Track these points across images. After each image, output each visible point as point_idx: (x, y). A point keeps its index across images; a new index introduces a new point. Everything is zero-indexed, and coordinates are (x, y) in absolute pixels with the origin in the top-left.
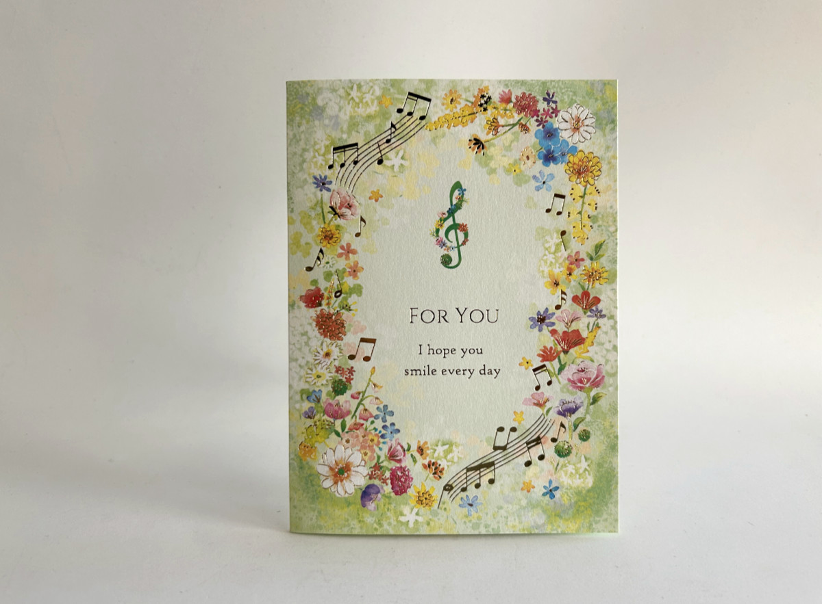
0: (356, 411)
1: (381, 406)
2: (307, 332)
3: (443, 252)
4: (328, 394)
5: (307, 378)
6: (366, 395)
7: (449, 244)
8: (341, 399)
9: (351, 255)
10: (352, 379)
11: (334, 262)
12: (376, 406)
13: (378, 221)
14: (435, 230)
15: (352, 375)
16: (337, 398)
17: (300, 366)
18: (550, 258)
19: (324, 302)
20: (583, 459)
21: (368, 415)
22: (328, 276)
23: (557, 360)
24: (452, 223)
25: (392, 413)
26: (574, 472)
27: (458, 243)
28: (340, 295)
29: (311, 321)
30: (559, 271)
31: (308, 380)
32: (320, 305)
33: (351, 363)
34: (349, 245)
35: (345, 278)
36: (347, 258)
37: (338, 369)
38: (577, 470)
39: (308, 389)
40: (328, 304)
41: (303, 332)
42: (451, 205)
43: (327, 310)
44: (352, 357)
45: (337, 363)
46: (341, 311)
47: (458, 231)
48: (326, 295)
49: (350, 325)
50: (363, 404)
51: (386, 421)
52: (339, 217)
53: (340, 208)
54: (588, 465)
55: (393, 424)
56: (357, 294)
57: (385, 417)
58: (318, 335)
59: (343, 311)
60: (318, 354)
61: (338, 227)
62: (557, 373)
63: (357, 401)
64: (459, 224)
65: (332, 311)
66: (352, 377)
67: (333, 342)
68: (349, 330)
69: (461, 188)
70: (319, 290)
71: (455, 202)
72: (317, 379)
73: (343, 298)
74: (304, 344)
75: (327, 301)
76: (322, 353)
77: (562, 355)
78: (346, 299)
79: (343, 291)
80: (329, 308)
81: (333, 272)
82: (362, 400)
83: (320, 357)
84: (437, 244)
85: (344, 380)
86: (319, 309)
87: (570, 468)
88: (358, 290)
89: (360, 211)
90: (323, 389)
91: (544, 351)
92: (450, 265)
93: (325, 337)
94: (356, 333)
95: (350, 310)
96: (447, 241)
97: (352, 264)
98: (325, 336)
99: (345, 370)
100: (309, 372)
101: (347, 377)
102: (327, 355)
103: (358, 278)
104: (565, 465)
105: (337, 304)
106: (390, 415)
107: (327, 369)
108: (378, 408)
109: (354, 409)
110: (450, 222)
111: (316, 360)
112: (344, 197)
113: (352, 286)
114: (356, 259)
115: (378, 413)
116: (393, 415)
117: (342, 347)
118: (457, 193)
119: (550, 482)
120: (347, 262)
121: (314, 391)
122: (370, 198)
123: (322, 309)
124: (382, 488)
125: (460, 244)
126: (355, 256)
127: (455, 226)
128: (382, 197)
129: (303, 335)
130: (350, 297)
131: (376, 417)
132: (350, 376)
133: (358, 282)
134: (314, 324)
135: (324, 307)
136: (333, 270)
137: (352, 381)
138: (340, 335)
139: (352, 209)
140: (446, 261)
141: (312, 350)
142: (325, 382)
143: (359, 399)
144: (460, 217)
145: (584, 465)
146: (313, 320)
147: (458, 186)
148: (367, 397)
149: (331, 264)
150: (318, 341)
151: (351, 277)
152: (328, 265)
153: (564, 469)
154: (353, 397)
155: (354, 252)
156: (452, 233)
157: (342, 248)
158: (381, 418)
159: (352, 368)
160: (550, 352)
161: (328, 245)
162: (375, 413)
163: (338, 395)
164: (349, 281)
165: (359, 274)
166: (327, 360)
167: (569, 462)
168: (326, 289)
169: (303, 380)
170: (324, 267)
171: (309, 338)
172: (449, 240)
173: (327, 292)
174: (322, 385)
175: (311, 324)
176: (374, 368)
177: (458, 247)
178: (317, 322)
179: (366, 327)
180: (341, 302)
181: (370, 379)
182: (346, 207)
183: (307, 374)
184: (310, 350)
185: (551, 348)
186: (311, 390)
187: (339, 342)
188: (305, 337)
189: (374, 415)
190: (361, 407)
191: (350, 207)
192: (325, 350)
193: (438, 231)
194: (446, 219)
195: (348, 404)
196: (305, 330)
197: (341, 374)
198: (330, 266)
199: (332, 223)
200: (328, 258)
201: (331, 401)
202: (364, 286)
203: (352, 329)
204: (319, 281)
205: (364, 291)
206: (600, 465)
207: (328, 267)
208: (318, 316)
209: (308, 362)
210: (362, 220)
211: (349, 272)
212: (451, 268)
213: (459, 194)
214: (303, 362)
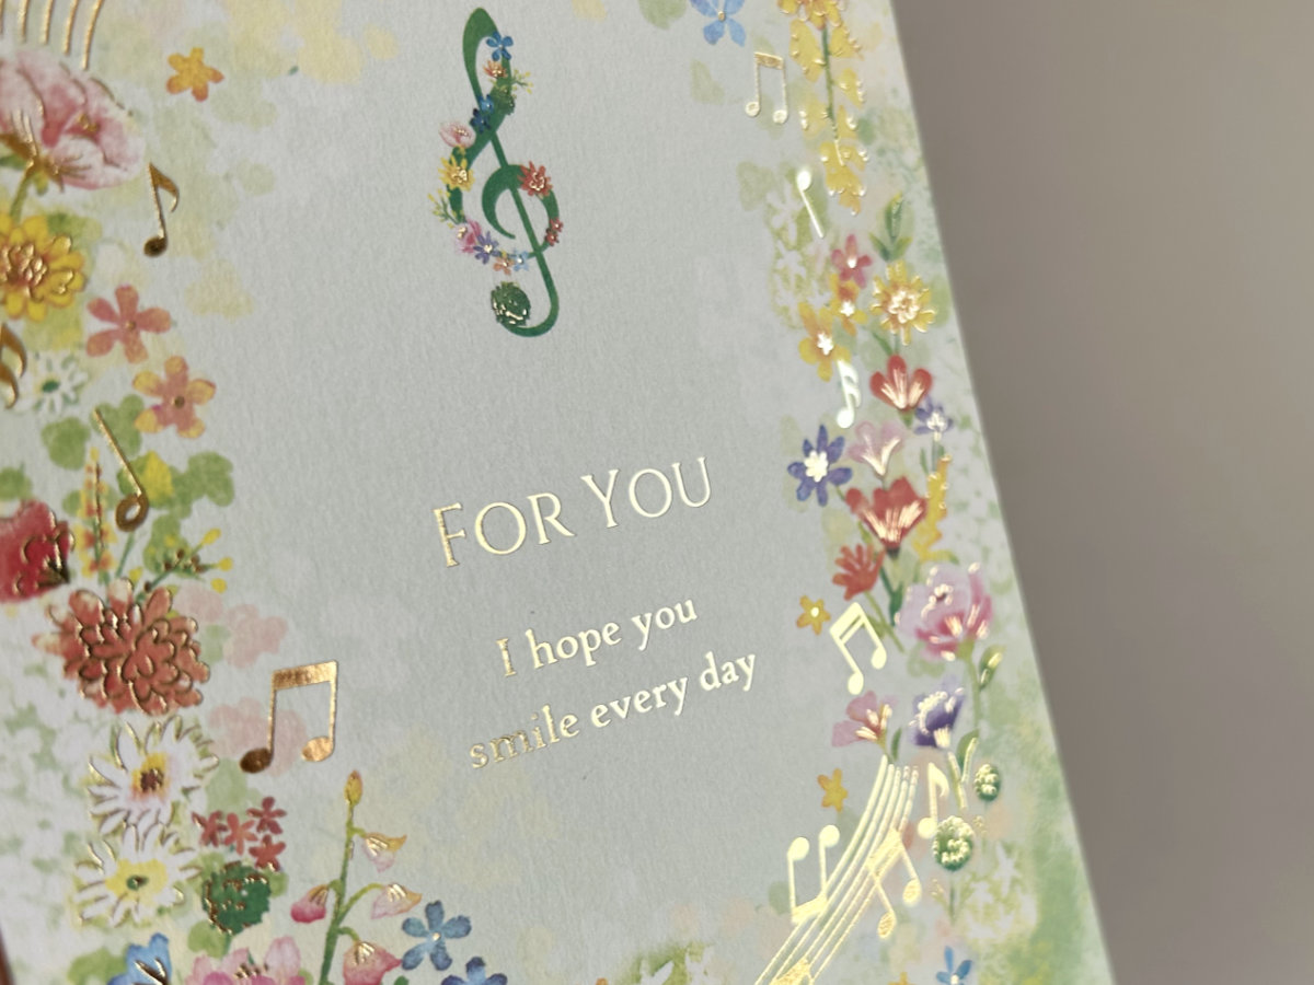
0: (326, 968)
1: (418, 913)
2: (32, 709)
3: (492, 278)
4: (197, 940)
5: (84, 904)
6: (350, 891)
7: (505, 245)
8: (255, 941)
9: (146, 337)
10: (281, 846)
11: (80, 377)
12: (400, 919)
13: (227, 177)
14: (446, 196)
15: (276, 829)
16: (240, 941)
17: (40, 864)
19: (78, 560)
20: (1000, 852)
21: (379, 965)
22: (66, 443)
23: (879, 583)
24: (495, 165)
25: (463, 926)
26: (990, 899)
27: (533, 238)
28: (138, 521)
29: (37, 656)
31: (90, 912)
32: (64, 575)
33: (260, 784)
34: (126, 294)
35: (143, 435)
36: (134, 352)
37: (212, 830)
38: (995, 891)
39: (104, 952)
40: (98, 564)
41: (12, 713)
42: (479, 97)
43: (101, 592)
44: (255, 762)
45: (200, 804)
46: (164, 583)
47: (522, 193)
48: (78, 526)
49: (216, 632)
50: (347, 931)
51: (448, 962)
52: (59, 179)
53: (50, 135)
54: (1017, 866)
55: (476, 964)
56: (212, 495)
57: (440, 946)
58: (89, 708)
59: (172, 579)
60: (107, 791)
61: (59, 222)
62: (888, 621)
63: (320, 928)
64: (519, 169)
65: (122, 592)
66: (275, 839)
67: (163, 719)
68: (218, 655)
69: (494, 32)
70: (39, 512)
71: (487, 85)
72: (132, 894)
73: (158, 524)
74: (29, 765)
75: (91, 554)
76: (127, 780)
77: (888, 563)
78: (169, 527)
79: (151, 495)
80: (105, 579)
81: (85, 421)
82: (338, 917)
83: (123, 796)
84: (466, 249)
85: (248, 860)
86: (60, 596)
87: (981, 895)
88: (211, 478)
89: (140, 145)
90: (167, 927)
91: (847, 565)
92: (530, 324)
93: (119, 709)
94: (252, 656)
95: (199, 567)
96: (495, 235)
97: (162, 375)
98: (121, 703)
99: (243, 820)
100: (88, 875)
101: (258, 844)
102: (150, 782)
103: (203, 430)
104: (967, 891)
105: (136, 558)
106: (457, 936)
107: (163, 839)
108: (406, 926)
109: (320, 961)
110: (486, 163)
111: (104, 818)
112: (57, 91)
113: (183, 467)
114: (174, 352)
115: (411, 942)
116: (468, 930)
117: (206, 732)
118: (484, 52)
119: (949, 955)
120: (137, 368)
121: (133, 949)
122: (172, 86)
123: (78, 594)
125: (540, 241)
126: (167, 337)
127: (510, 177)
128: (217, 77)
129: (13, 725)
130: (187, 512)
131: (410, 961)
132: (267, 840)
133: (204, 444)
134: (57, 664)
135: (83, 578)
136: (83, 413)
137: (280, 858)
138: (184, 683)
139: (106, 138)
140: (510, 301)
141: (75, 782)
142: (170, 897)
143: (329, 916)
144: (518, 138)
145: (1006, 869)
146: (49, 649)
147: (480, 26)
148: (355, 899)
149: (65, 387)
150: (96, 732)
151: (172, 430)
152: (56, 396)
153: (968, 901)
154: (299, 916)
155: (156, 321)
156: (505, 201)
157: (100, 309)
158: (426, 956)
159: (268, 802)
160: (860, 561)
161: (36, 310)
162: (400, 946)
163: (237, 931)
164: (168, 449)
165: (199, 411)
166: (152, 801)
167: (975, 878)
168: (72, 501)
169: (70, 919)
170: (38, 406)
171: (49, 734)
172: (502, 231)
173: (81, 512)
174: (161, 911)
175: (41, 670)
176: (355, 776)
177: (537, 252)
178: (66, 654)
179: (283, 626)
180: (154, 543)
181: (350, 823)
182: (77, 131)
183: (82, 888)
184: (66, 780)
185: (859, 548)
186: (117, 951)
187: (187, 714)
188: (29, 738)
189: (399, 956)
190: (343, 944)
191: (92, 130)
192: (137, 764)
193: (456, 198)
194: (471, 154)
195: (288, 950)
196: (23, 705)
197: (228, 841)
198: (66, 399)
199: (27, 210)
200: (49, 366)
201: (214, 965)
202: (233, 460)
203: (228, 647)
204: (28, 473)
205: (237, 476)
206: (1040, 855)
207: (55, 409)
208: (65, 630)
209: (70, 838)
210: (159, 180)
211: (156, 409)
212: (535, 332)
213: (495, 57)
214: (51, 846)
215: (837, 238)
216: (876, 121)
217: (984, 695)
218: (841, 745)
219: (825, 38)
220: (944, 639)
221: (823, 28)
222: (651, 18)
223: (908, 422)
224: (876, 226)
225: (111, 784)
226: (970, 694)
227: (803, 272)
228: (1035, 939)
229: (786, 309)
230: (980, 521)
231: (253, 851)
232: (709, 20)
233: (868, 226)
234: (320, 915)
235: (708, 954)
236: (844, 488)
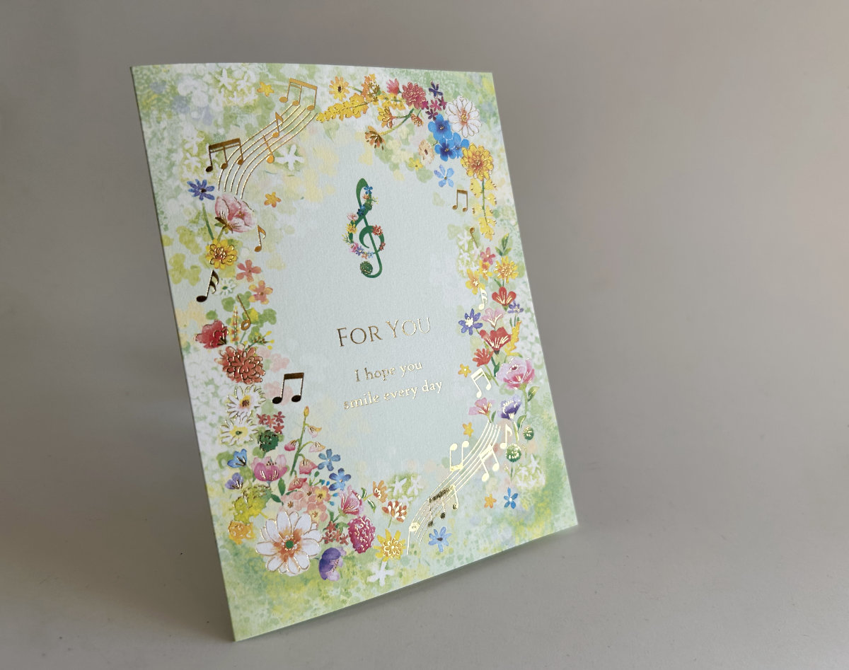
0: (294, 466)
1: (324, 452)
2: (213, 379)
3: (360, 260)
4: (255, 452)
5: (223, 438)
6: (303, 442)
7: (366, 250)
8: (273, 455)
9: (253, 275)
10: (283, 427)
11: (234, 286)
12: (318, 453)
13: (281, 229)
14: (348, 235)
15: (282, 422)
16: (268, 454)
17: (211, 424)
18: (465, 255)
19: (229, 338)
20: (532, 458)
21: (311, 467)
22: (228, 304)
23: (491, 362)
24: (365, 226)
25: (338, 458)
26: (527, 474)
27: (375, 248)
28: (248, 327)
29: (215, 364)
30: (475, 269)
31: (224, 440)
32: (225, 342)
33: (278, 407)
34: (248, 262)
35: (251, 303)
36: (250, 279)
37: (262, 419)
38: (529, 471)
39: (227, 452)
40: (235, 339)
41: (207, 381)
42: (360, 206)
43: (235, 347)
44: (277, 400)
45: (259, 412)
46: (253, 346)
47: (373, 234)
48: (230, 328)
49: (268, 361)
50: (301, 455)
51: (332, 469)
52: (232, 230)
53: (230, 218)
54: (538, 464)
55: (341, 470)
56: (270, 321)
57: (330, 463)
58: (229, 380)
59: (256, 345)
60: (232, 405)
61: (231, 242)
62: (493, 375)
63: (293, 453)
64: (372, 227)
65: (241, 348)
66: (281, 425)
67: (250, 386)
68: (268, 368)
69: (367, 186)
70: (220, 323)
71: (363, 202)
72: (237, 436)
73: (253, 328)
74: (211, 395)
75: (233, 336)
76: (238, 403)
77: (494, 356)
78: (256, 330)
79: (252, 320)
80: (237, 344)
81: (234, 298)
82: (299, 451)
83: (237, 407)
84: (353, 251)
85: (273, 430)
86: (223, 348)
87: (523, 471)
88: (270, 316)
89: (255, 220)
90: (246, 447)
91: (478, 355)
92: (372, 274)
93: (238, 382)
94: (278, 369)
95: (263, 342)
96: (363, 247)
97: (258, 286)
98: (238, 380)
99: (272, 418)
100: (225, 429)
101: (276, 425)
102: (245, 403)
103: (269, 302)
104: (518, 470)
105: (246, 338)
106: (336, 461)
107: (248, 421)
108: (320, 455)
109: (292, 463)
110: (362, 225)
111: (231, 413)
112: (233, 205)
113: (262, 313)
114: (261, 279)
115: (321, 461)
116: (339, 459)
117: (263, 391)
118: (363, 192)
119: (509, 491)
120: (250, 284)
121: (236, 452)
122: (266, 203)
123: (229, 347)
124: (342, 549)
125: (378, 249)
126: (259, 275)
127: (369, 230)
128: (279, 200)
129: (207, 384)
130: (262, 326)
131: (320, 467)
132: (279, 424)
133: (268, 306)
134: (221, 367)
135: (230, 343)
136: (234, 296)
137: (282, 430)
138: (258, 375)
139: (246, 218)
140: (366, 269)
141: (223, 401)
142: (248, 439)
143: (296, 450)
144: (372, 218)
145: (534, 464)
146: (219, 363)
147: (362, 184)
148: (304, 445)
149: (229, 289)
150: (231, 387)
151: (259, 301)
152: (226, 290)
153: (518, 473)
154: (287, 449)
155: (257, 270)
156: (367, 237)
157: (241, 267)
158: (326, 466)
159: (280, 413)
160: (483, 354)
161: (222, 266)
162: (318, 461)
163: (268, 451)
164: (257, 307)
165: (268, 297)
166: (245, 409)
167: (521, 465)
168: (229, 320)
169: (218, 441)
170: (221, 293)
171: (217, 387)
172: (365, 246)
173: (231, 324)
174: (245, 442)
175: (216, 369)
176: (307, 408)
177: (376, 253)
178: (224, 365)
179: (288, 361)
180: (252, 334)
181: (304, 422)
182: (238, 216)
183: (223, 433)
184: (221, 401)
185: (484, 350)
186: (231, 453)
187: (258, 385)
188: (211, 387)
189: (317, 465)
190: (300, 459)
191: (242, 216)
192: (242, 398)
193: (351, 236)
194: (357, 222)
195: (282, 458)
196: (210, 378)
197: (266, 424)
198: (229, 291)
199: (222, 238)
200: (225, 282)
201: (260, 460)
202: (277, 311)
203: (271, 366)
204: (217, 313)
205: (277, 316)
206: (548, 460)
207: (226, 295)
208: (224, 357)
209: (221, 418)
210: (260, 230)
211: (255, 295)
212: (374, 277)
213: (366, 193)
214: (215, 419)
215: (483, 249)
216: (500, 210)
217: (529, 403)
218: (472, 414)
219: (483, 184)
220: (515, 383)
221: (483, 181)
222: (421, 179)
223: (506, 309)
224: (499, 245)
225: (233, 403)
226: (524, 402)
227: (469, 259)
228: (543, 490)
229: (462, 271)
230: (532, 343)
231: (274, 427)
232: (441, 179)
233: (495, 245)
234: (294, 449)
235: (419, 478)
236: (479, 330)
